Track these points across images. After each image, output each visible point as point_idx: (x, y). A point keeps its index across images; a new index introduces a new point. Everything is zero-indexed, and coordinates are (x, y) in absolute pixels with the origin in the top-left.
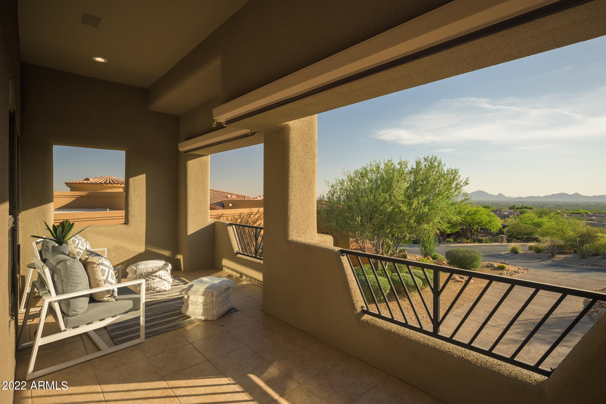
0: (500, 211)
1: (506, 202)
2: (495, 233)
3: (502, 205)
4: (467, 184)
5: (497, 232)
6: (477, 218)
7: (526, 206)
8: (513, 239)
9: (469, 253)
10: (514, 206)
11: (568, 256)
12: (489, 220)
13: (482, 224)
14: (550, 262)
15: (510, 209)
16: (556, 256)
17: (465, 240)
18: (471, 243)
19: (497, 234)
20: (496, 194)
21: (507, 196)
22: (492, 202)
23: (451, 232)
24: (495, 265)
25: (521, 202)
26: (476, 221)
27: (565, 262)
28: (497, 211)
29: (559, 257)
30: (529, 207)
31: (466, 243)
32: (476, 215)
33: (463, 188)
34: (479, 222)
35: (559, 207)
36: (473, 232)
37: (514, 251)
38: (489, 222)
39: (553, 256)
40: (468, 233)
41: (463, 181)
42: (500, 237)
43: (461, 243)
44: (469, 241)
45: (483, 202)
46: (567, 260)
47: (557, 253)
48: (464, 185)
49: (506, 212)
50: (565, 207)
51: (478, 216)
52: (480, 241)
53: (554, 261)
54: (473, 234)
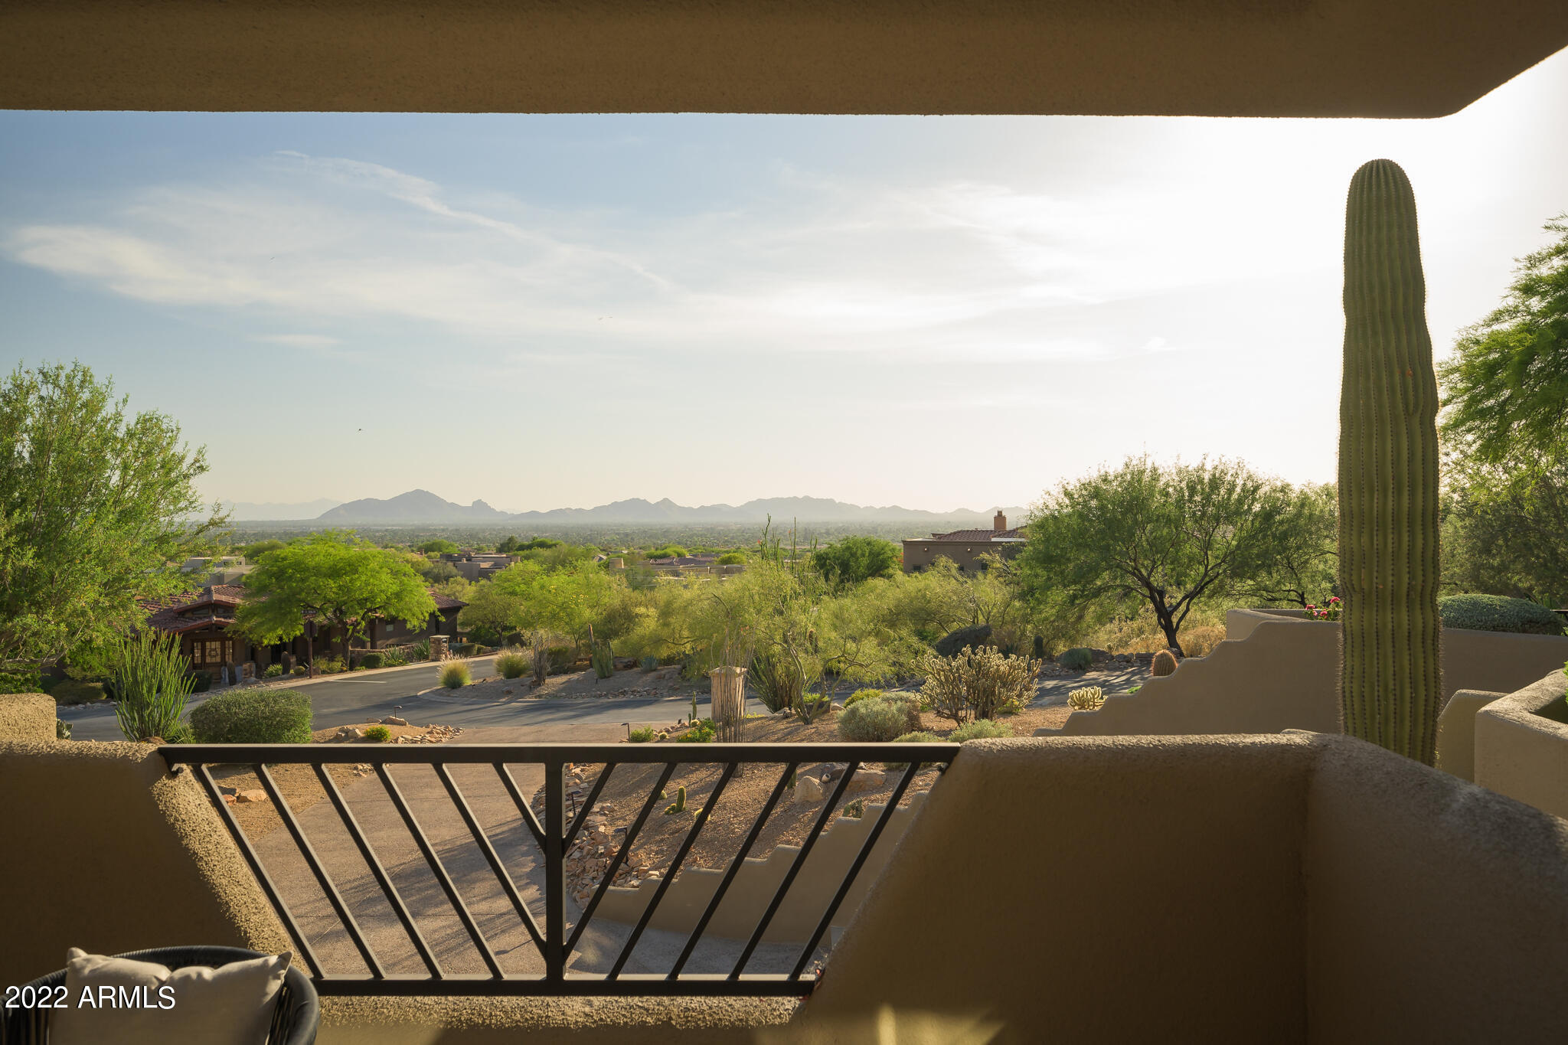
0: (469, 559)
1: (494, 530)
2: (417, 631)
3: (484, 540)
4: (202, 469)
5: (425, 626)
6: (358, 584)
7: (542, 539)
8: (473, 646)
9: (267, 705)
10: (511, 539)
11: (574, 676)
12: (395, 588)
13: (372, 602)
14: (530, 699)
15: (500, 550)
16: (547, 681)
17: (323, 664)
18: (342, 671)
19: (423, 634)
20: (467, 502)
21: (498, 509)
22: (457, 530)
23: (281, 639)
24: (357, 731)
25: (537, 529)
26: (357, 595)
27: (564, 694)
28: (459, 558)
29: (555, 683)
30: (551, 543)
31: (324, 672)
32: (357, 576)
33: (192, 482)
34: (366, 599)
35: (628, 541)
36: (350, 631)
37: (453, 682)
38: (398, 595)
39: (539, 683)
40: (334, 640)
41: (189, 460)
42: (434, 642)
43: (307, 675)
44: (337, 665)
45: (429, 530)
46: (569, 689)
47: (549, 675)
48: (192, 471)
49: (485, 560)
50: (642, 541)
51: (363, 578)
52: (372, 662)
53: (540, 696)
54: (350, 639)
